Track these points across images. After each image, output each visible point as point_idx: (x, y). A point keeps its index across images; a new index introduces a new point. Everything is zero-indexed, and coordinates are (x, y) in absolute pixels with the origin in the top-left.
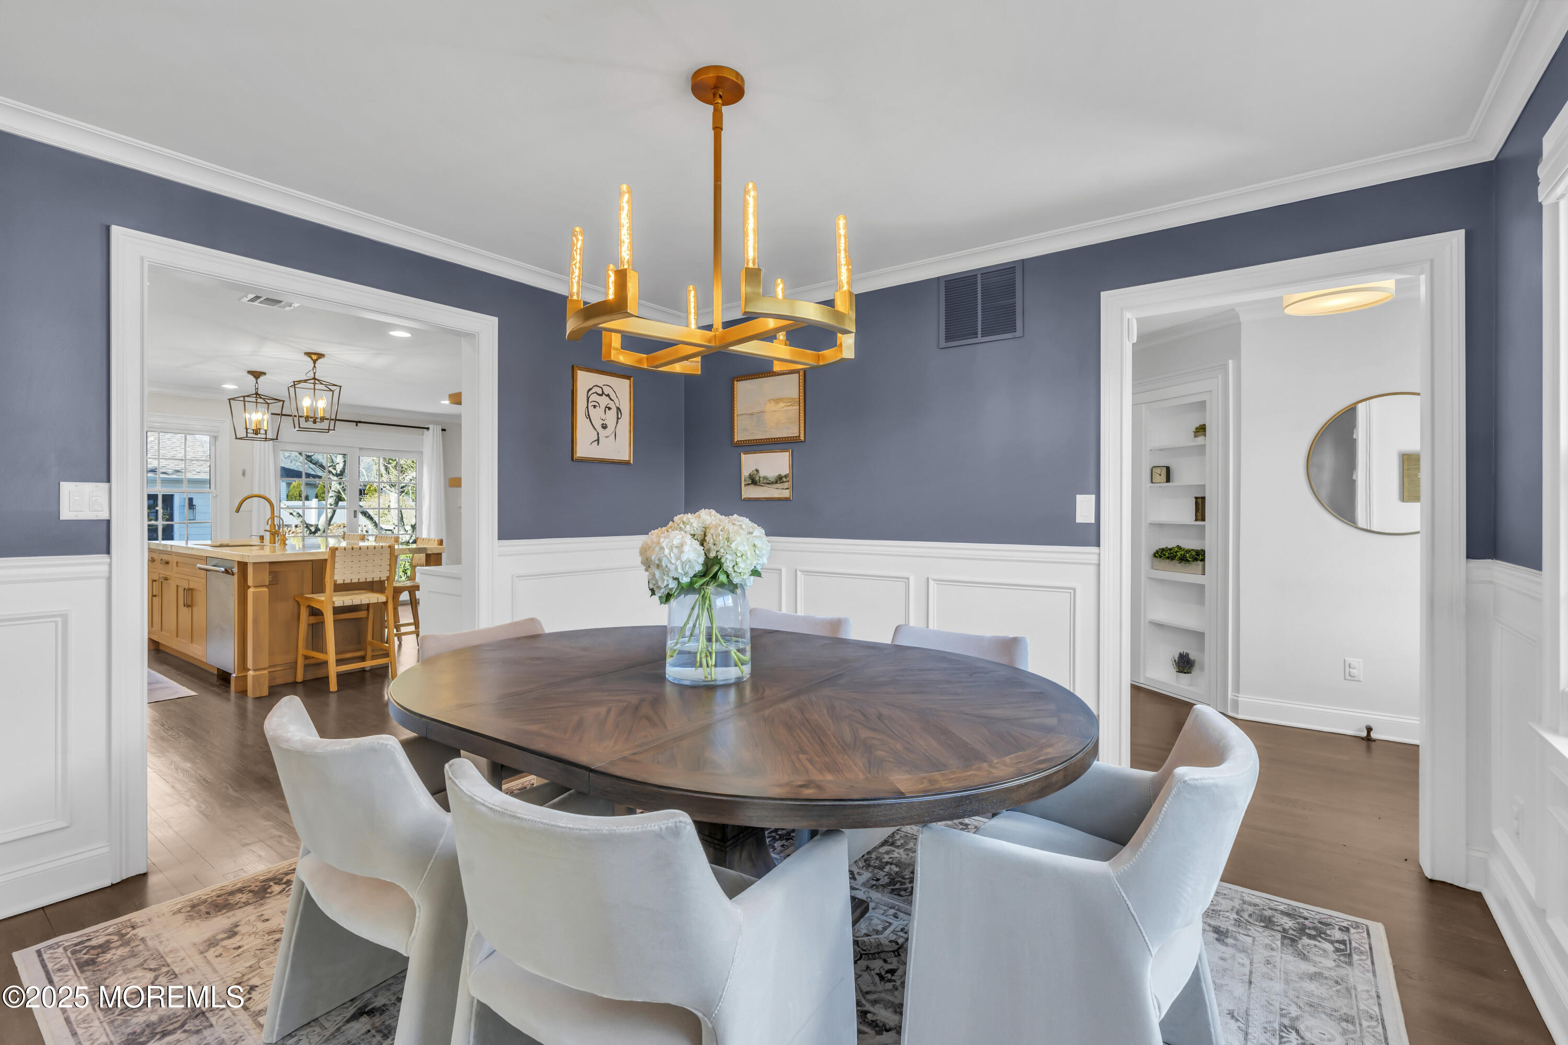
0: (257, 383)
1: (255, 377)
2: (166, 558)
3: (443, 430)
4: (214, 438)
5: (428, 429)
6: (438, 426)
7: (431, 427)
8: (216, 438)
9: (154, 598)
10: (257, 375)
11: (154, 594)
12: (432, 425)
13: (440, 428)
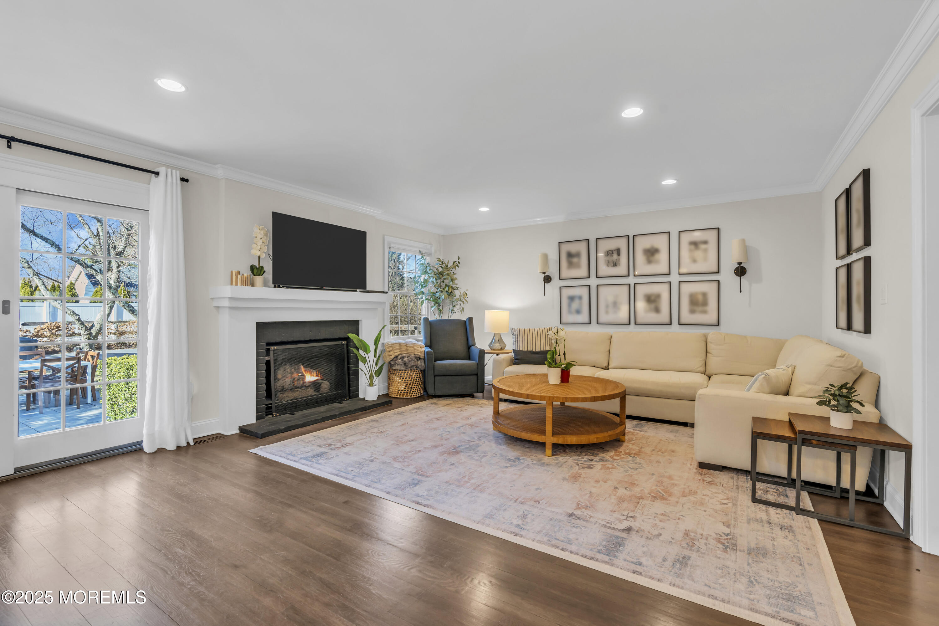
3: (183, 180)
5: (157, 174)
6: (175, 171)
7: (162, 170)
12: (165, 169)
13: (177, 175)
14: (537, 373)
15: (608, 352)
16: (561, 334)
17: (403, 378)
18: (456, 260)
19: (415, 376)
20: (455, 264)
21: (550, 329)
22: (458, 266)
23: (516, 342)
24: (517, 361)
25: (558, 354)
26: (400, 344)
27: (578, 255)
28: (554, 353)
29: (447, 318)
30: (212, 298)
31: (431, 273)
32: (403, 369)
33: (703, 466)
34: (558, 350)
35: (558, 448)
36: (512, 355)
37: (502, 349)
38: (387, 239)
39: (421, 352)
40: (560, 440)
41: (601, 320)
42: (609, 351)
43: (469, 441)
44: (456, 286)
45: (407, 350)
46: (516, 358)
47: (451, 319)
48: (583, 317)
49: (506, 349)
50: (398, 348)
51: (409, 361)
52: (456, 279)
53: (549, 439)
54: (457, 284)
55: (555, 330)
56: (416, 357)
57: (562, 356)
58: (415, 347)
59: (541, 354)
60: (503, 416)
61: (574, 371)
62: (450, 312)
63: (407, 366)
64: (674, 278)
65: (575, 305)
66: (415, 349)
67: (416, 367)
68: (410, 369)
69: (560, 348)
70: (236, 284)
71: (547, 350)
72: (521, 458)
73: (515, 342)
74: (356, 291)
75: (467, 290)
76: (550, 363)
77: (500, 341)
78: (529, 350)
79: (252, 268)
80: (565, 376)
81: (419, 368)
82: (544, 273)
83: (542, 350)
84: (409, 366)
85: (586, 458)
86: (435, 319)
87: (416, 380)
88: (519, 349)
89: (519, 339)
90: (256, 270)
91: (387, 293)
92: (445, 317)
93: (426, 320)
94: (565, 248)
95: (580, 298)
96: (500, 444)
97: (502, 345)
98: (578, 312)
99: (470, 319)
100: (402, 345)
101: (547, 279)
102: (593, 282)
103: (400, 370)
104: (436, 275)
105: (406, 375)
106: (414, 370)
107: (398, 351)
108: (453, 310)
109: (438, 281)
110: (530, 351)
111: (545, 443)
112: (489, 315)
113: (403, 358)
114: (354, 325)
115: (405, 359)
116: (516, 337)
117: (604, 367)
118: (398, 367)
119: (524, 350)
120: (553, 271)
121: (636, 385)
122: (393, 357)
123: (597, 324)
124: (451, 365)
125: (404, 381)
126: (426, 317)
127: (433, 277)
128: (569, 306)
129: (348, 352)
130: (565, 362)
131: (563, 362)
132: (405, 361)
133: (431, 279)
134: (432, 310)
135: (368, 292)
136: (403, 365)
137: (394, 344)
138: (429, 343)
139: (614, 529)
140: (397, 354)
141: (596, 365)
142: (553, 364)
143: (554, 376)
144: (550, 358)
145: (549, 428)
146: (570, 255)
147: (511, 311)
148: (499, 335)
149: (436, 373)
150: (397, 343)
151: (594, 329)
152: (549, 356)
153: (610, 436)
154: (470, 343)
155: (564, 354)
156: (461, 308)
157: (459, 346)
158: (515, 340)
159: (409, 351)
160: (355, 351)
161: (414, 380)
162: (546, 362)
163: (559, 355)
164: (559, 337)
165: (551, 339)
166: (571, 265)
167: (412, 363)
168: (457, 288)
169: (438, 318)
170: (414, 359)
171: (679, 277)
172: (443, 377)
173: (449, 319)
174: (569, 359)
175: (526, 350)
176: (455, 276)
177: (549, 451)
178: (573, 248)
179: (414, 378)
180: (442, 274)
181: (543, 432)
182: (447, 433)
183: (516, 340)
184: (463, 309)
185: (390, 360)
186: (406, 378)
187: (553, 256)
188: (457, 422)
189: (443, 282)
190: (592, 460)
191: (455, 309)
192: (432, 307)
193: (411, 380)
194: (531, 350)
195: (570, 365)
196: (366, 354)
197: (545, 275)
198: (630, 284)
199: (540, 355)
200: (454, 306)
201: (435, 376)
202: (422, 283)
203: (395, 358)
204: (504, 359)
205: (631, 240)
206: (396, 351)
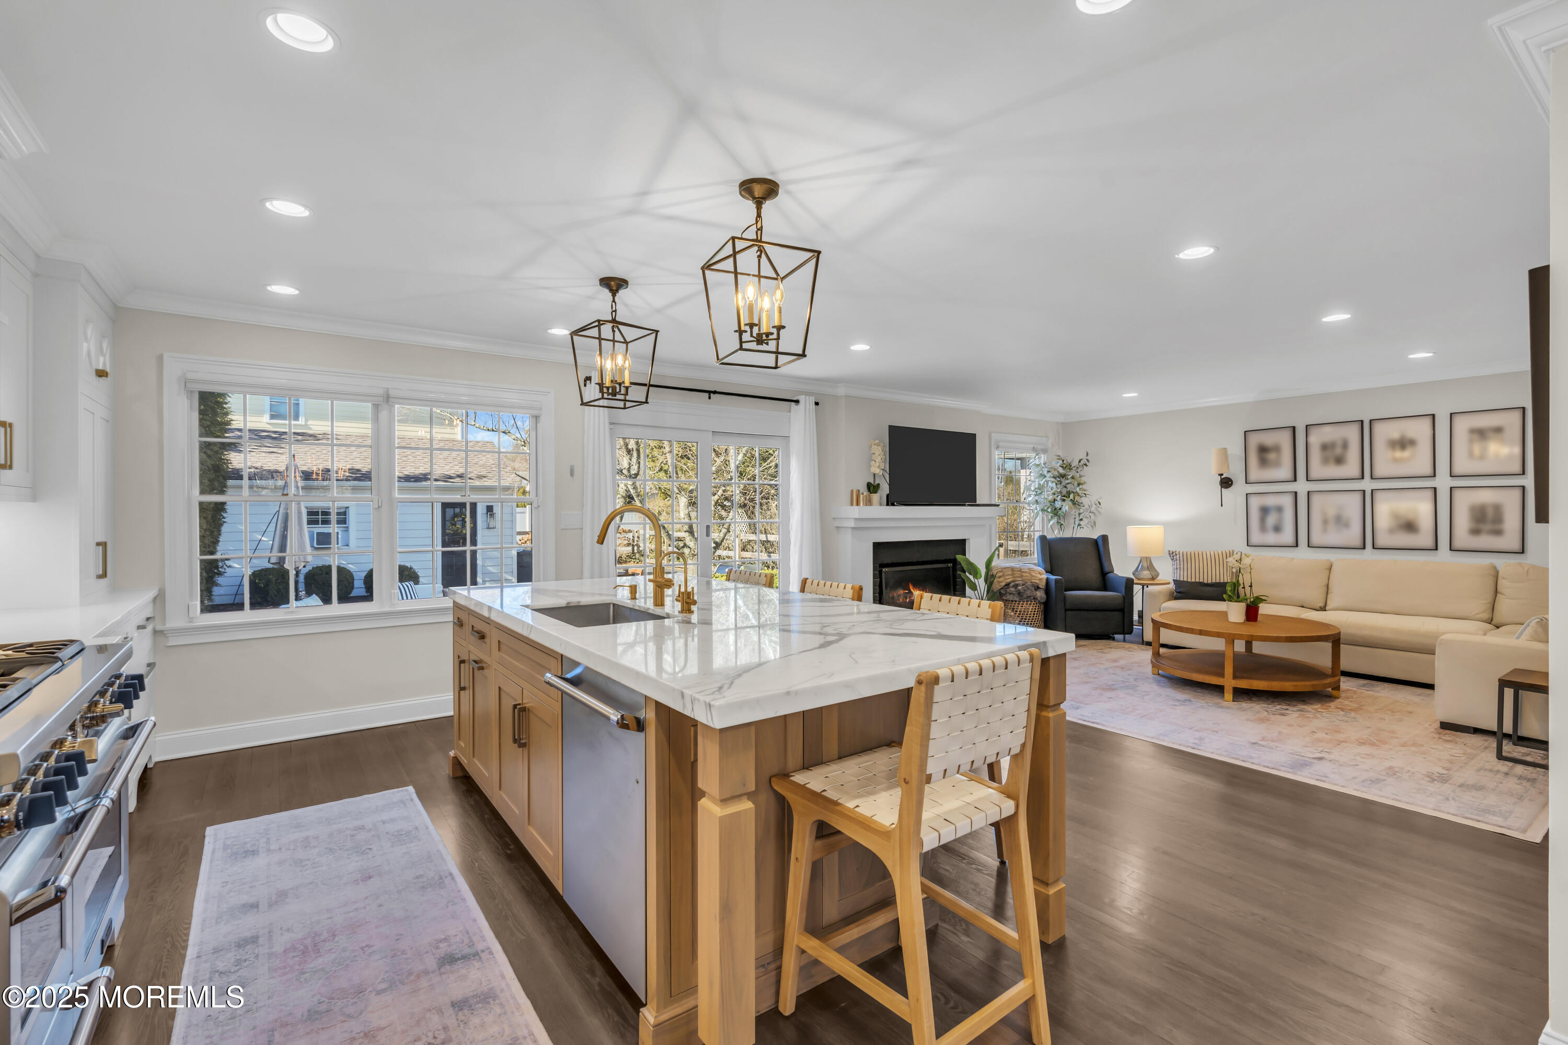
0: (614, 301)
1: (611, 290)
2: (480, 626)
3: (817, 404)
4: (534, 419)
5: (797, 402)
6: (811, 397)
7: (802, 398)
8: (536, 418)
9: (462, 692)
10: (614, 285)
11: (462, 685)
12: (804, 396)
13: (812, 400)
14: (1212, 610)
15: (1326, 588)
16: (1246, 561)
17: (1017, 611)
18: (1083, 456)
19: (1032, 609)
20: (1082, 462)
21: (1231, 554)
22: (1086, 465)
23: (1178, 570)
24: (1179, 595)
25: (1242, 586)
26: (1013, 569)
27: (1277, 449)
28: (1236, 585)
29: (1071, 536)
30: (834, 518)
31: (1050, 477)
32: (1016, 599)
33: (1445, 726)
34: (1241, 582)
35: (1241, 694)
36: (1172, 586)
37: (1153, 579)
38: (995, 436)
39: (1040, 579)
40: (1244, 684)
41: (1315, 540)
42: (1328, 586)
43: (1123, 681)
44: (1084, 492)
45: (1022, 576)
46: (1178, 591)
47: (1077, 536)
48: (1287, 536)
49: (1159, 578)
50: (1010, 573)
51: (1025, 590)
52: (1085, 483)
53: (1229, 682)
54: (1085, 490)
55: (1237, 557)
56: (1033, 585)
57: (1248, 589)
58: (1033, 574)
59: (1216, 587)
60: (1164, 657)
61: (1264, 609)
62: (1076, 527)
63: (1022, 596)
64: (1443, 482)
65: (1271, 520)
66: (1032, 576)
67: (1034, 598)
68: (1025, 600)
69: (1245, 579)
70: (858, 504)
71: (1226, 581)
72: (1192, 700)
73: (1175, 571)
74: (964, 505)
75: (1100, 498)
76: (1230, 596)
77: (1151, 567)
78: (1197, 580)
79: (869, 486)
80: (1252, 613)
81: (1037, 599)
82: (1221, 475)
83: (1218, 581)
84: (1025, 596)
85: (1278, 707)
86: (1054, 537)
87: (1034, 614)
88: (1182, 580)
89: (1182, 566)
90: (872, 488)
91: (998, 505)
92: (1068, 534)
93: (1043, 538)
94: (1254, 440)
95: (1279, 509)
96: (1163, 686)
97: (1153, 573)
98: (1277, 529)
99: (1105, 538)
100: (1015, 569)
101: (1226, 483)
102: (1302, 487)
103: (1012, 601)
104: (1055, 478)
105: (1020, 607)
106: (1031, 602)
107: (1011, 577)
108: (1079, 525)
109: (1059, 486)
110: (1200, 583)
111: (1224, 686)
112: (1134, 534)
113: (1016, 586)
114: (961, 545)
115: (1020, 588)
116: (1178, 562)
117: (1317, 607)
118: (1010, 597)
119: (1189, 580)
120: (1235, 471)
121: (1365, 633)
122: (1003, 584)
123: (1308, 546)
124: (1089, 596)
125: (1017, 615)
126: (1041, 534)
127: (1053, 482)
128: (1263, 520)
129: (955, 576)
130: (1252, 596)
131: (1248, 595)
132: (1019, 590)
133: (1050, 484)
134: (1049, 526)
135: (978, 505)
136: (1017, 595)
137: (1006, 568)
138: (1049, 569)
139: (1303, 756)
140: (1009, 581)
141: (1305, 605)
142: (1236, 597)
143: (1235, 612)
144: (1231, 591)
145: (1229, 670)
146: (1263, 450)
147: (1167, 526)
148: (1148, 559)
149: (1068, 607)
150: (1009, 568)
151: (1303, 554)
152: (1229, 588)
153: (1313, 685)
154: (1107, 569)
155: (1251, 586)
156: (1092, 522)
157: (1091, 573)
158: (1175, 567)
159: (1023, 578)
160: (962, 574)
161: (1030, 614)
162: (1224, 596)
163: (1244, 588)
164: (1243, 565)
165: (1232, 568)
166: (1264, 462)
167: (1028, 592)
168: (1085, 494)
169: (1059, 536)
170: (1030, 588)
171: (1452, 480)
172: (1078, 612)
173: (1074, 536)
174: (1257, 592)
175: (1193, 580)
176: (1083, 479)
177: (1229, 695)
178: (1268, 439)
179: (1031, 612)
180: (1063, 476)
181: (1222, 675)
182: (1093, 673)
183: (1178, 567)
184: (1095, 523)
185: (1000, 588)
186: (1020, 611)
187: (1236, 449)
188: (1102, 664)
189: (1065, 487)
190: (1287, 709)
191: (1081, 523)
192: (1049, 521)
193: (1027, 614)
194: (1201, 580)
195: (1259, 600)
196: (976, 580)
197: (1222, 477)
198: (1364, 491)
199: (1215, 589)
200: (1081, 520)
201: (1066, 610)
202: (1036, 488)
203: (1006, 585)
204: (1160, 592)
205: (1366, 428)
206: (1007, 577)
